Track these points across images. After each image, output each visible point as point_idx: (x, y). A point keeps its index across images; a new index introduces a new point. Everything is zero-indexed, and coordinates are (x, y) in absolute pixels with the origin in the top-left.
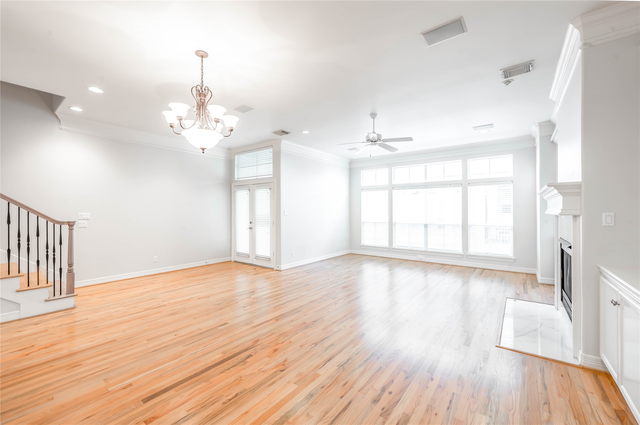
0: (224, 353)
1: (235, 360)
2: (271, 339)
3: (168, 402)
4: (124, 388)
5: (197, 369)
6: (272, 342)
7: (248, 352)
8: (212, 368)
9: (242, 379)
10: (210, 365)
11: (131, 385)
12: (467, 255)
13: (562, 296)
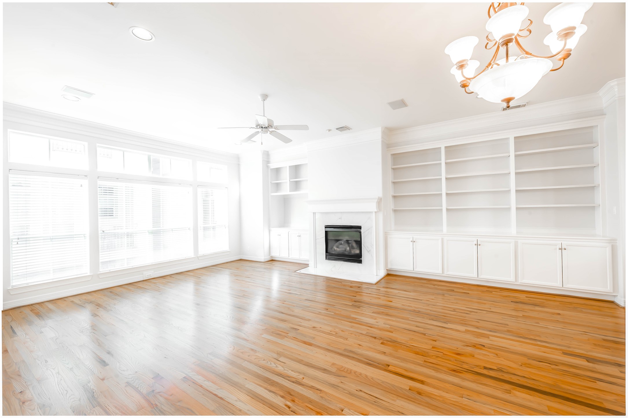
0: (508, 392)
1: (507, 377)
2: (443, 361)
3: (614, 401)
5: (560, 403)
6: (446, 359)
7: (484, 372)
8: (540, 390)
9: (522, 364)
10: (539, 395)
12: (198, 257)
13: (326, 257)
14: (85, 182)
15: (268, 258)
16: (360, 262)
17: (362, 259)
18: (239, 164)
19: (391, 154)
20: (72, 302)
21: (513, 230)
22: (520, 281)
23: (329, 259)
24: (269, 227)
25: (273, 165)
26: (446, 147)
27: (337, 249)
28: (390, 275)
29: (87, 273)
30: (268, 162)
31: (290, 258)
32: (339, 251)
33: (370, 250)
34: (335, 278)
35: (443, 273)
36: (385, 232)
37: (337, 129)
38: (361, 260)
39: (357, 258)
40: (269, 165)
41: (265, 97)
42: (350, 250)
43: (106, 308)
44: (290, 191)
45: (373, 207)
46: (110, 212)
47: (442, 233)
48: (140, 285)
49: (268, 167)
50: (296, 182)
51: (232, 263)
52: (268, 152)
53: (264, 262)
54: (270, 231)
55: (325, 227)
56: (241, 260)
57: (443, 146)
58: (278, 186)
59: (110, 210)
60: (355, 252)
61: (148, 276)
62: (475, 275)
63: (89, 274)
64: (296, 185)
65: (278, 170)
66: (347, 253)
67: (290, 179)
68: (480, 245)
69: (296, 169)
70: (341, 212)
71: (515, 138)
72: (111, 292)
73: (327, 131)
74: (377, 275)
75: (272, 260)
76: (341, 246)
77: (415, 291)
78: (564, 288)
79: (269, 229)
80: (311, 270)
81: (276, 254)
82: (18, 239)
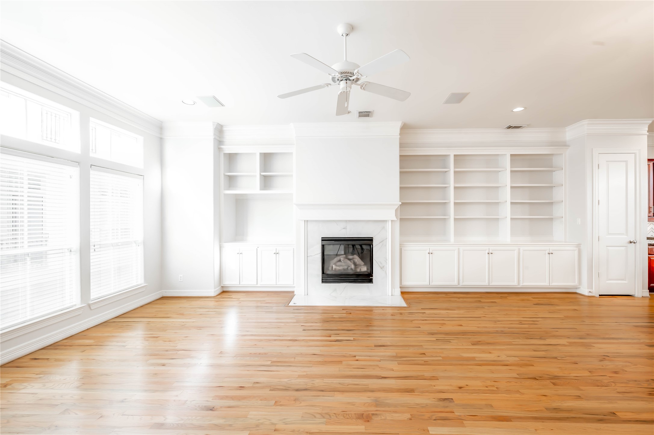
12: (89, 306)
13: (323, 280)
15: (218, 290)
16: (371, 281)
17: (374, 278)
21: (508, 238)
22: (521, 284)
23: (327, 282)
24: (220, 242)
25: (228, 149)
26: (455, 155)
27: (335, 267)
28: (404, 293)
30: (222, 142)
31: (259, 285)
32: (339, 270)
33: (383, 267)
34: (355, 307)
35: (459, 284)
36: (401, 245)
38: (372, 279)
40: (222, 147)
42: (356, 268)
44: (261, 189)
45: (390, 214)
47: (450, 243)
49: (220, 149)
52: (222, 126)
53: (214, 297)
54: (220, 248)
55: (322, 240)
56: (163, 298)
57: (452, 153)
58: (231, 181)
60: (361, 271)
62: (486, 283)
64: (269, 181)
66: (351, 272)
67: (260, 172)
68: (492, 254)
69: (269, 158)
70: (346, 221)
71: (511, 155)
74: (392, 295)
75: (226, 292)
76: (339, 263)
77: (459, 308)
78: (550, 286)
79: (220, 245)
80: (300, 300)
81: (231, 282)
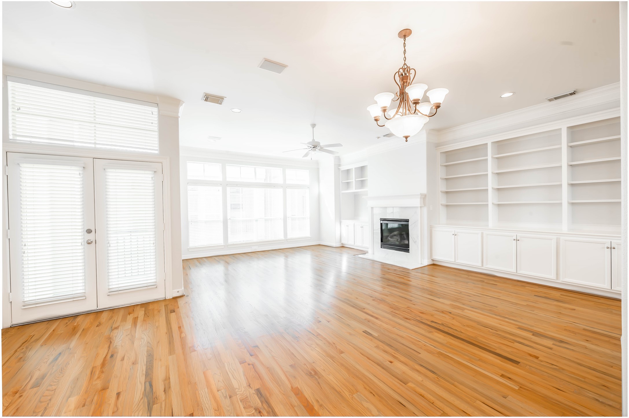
4: (509, 379)
11: (502, 376)
12: (287, 240)
13: (381, 246)
14: (220, 188)
15: (338, 245)
16: (408, 251)
17: (410, 249)
18: (318, 169)
19: (441, 153)
20: (215, 259)
21: (565, 227)
22: (562, 279)
23: (384, 248)
24: (340, 219)
25: (344, 168)
26: (493, 142)
27: (390, 239)
28: (434, 265)
29: (222, 244)
30: (340, 165)
31: (355, 245)
33: (416, 241)
35: (482, 266)
36: (430, 226)
37: (384, 136)
39: (405, 248)
40: (339, 167)
41: (314, 126)
42: (401, 241)
43: (229, 263)
44: (355, 189)
45: (417, 202)
46: (234, 207)
47: (488, 228)
48: (249, 254)
49: (339, 169)
50: (362, 181)
51: (312, 247)
52: (339, 157)
53: (335, 247)
55: (380, 220)
57: (490, 142)
58: (348, 185)
59: (233, 205)
60: (404, 243)
61: (254, 249)
62: (513, 270)
63: (223, 244)
64: (362, 183)
65: (348, 171)
67: (355, 179)
68: (519, 240)
69: (362, 169)
70: (393, 208)
71: (569, 128)
72: (233, 256)
73: (377, 138)
75: (343, 247)
76: (394, 237)
78: (613, 290)
79: (340, 221)
80: (369, 256)
81: (345, 242)
82: (192, 221)
